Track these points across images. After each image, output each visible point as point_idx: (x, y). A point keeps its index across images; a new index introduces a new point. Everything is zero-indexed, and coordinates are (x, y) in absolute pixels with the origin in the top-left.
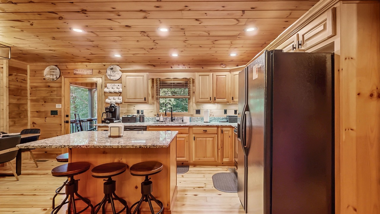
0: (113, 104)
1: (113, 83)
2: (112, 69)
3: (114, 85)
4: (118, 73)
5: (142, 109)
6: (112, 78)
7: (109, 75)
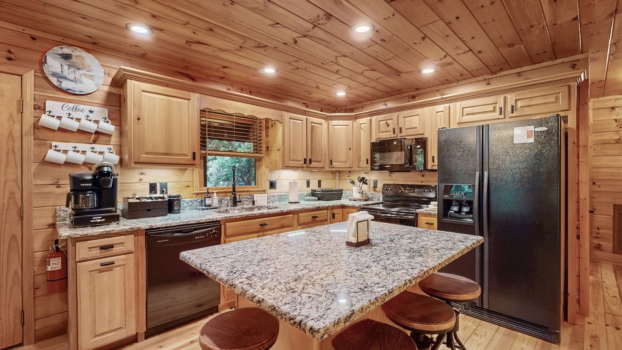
0: (107, 166)
1: (70, 101)
2: (67, 57)
3: (75, 109)
4: (91, 76)
5: (163, 181)
6: (65, 85)
7: (54, 75)
